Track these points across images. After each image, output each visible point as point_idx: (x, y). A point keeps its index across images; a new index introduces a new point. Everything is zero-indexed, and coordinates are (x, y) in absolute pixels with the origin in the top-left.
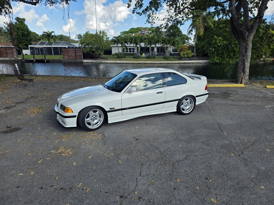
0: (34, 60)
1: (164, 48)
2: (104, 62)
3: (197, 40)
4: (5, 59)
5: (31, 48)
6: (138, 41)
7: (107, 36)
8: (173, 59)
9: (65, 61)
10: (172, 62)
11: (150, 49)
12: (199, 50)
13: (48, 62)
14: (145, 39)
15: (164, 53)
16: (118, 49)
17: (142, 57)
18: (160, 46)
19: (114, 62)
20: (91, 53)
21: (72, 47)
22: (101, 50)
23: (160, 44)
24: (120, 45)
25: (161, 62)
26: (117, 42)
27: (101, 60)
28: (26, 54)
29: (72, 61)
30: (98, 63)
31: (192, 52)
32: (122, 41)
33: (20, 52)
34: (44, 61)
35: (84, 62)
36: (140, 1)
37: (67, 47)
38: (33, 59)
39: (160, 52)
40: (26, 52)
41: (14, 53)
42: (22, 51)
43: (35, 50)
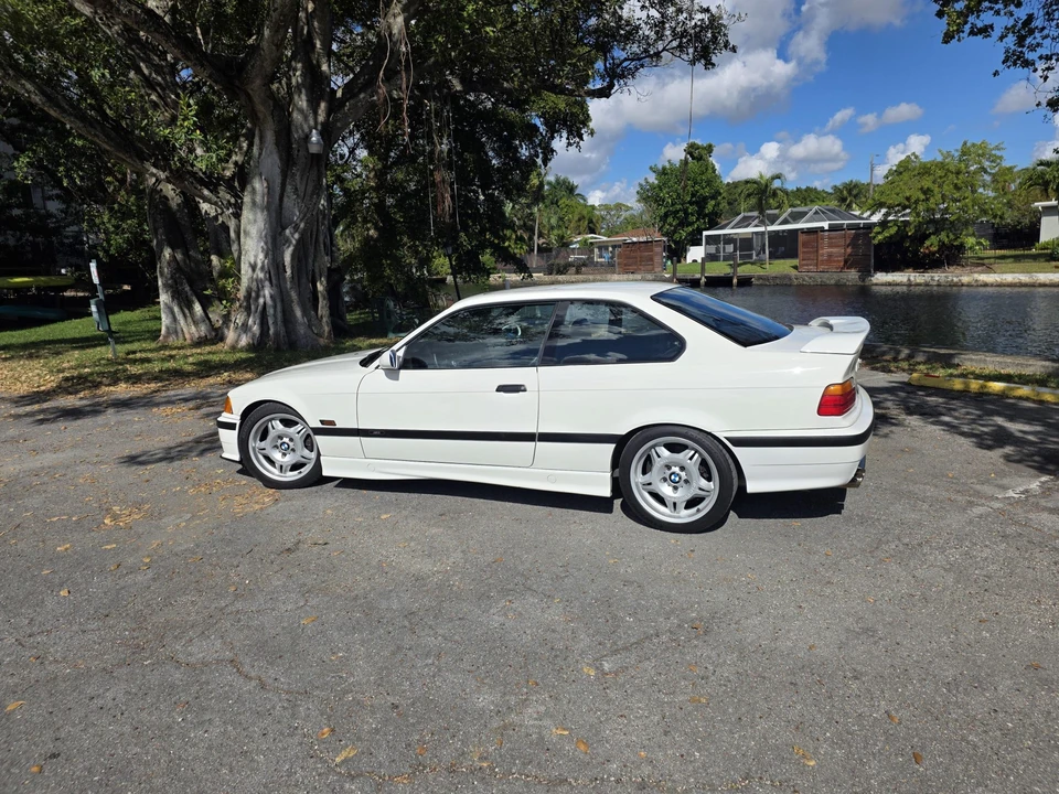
0: (703, 280)
2: (967, 279)
4: (631, 277)
5: (712, 240)
9: (804, 280)
13: (745, 282)
19: (1024, 278)
21: (848, 225)
27: (957, 271)
28: (695, 261)
29: (828, 279)
30: (937, 285)
33: (677, 253)
34: (731, 279)
35: (875, 282)
37: (826, 228)
38: (698, 276)
40: (696, 253)
41: (657, 259)
42: (686, 251)
43: (721, 246)
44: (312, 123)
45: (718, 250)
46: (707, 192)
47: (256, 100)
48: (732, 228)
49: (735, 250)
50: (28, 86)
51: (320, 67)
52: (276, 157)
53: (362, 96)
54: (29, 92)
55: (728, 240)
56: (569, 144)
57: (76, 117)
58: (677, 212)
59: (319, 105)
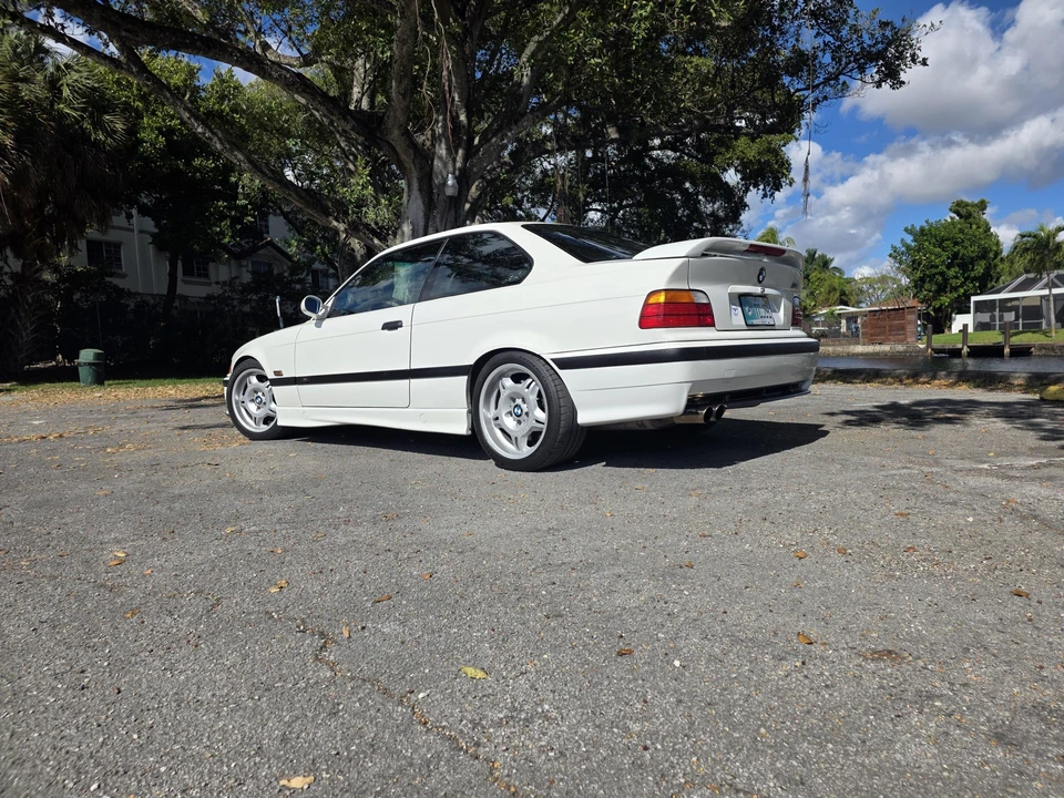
0: (966, 350)
4: (878, 348)
5: (980, 307)
13: (1021, 352)
33: (939, 323)
34: (1002, 348)
38: (960, 346)
40: (960, 321)
41: (910, 328)
42: (950, 320)
43: (997, 313)
44: (451, 169)
45: (993, 318)
46: (973, 251)
47: (398, 149)
48: (1011, 292)
49: (1017, 318)
50: (240, 157)
51: (458, 117)
52: (420, 202)
53: (494, 140)
54: (239, 161)
55: (1004, 305)
56: (765, 196)
57: (274, 180)
58: (934, 275)
59: (457, 153)
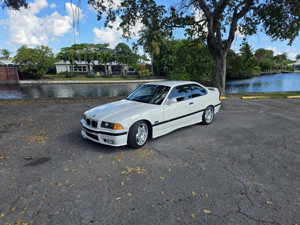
1: (121, 66)
2: (49, 82)
3: (154, 59)
6: (91, 58)
7: (52, 52)
8: (132, 79)
10: (131, 81)
11: (106, 67)
12: (157, 69)
14: (99, 56)
15: (119, 72)
16: (67, 67)
17: (96, 76)
18: (116, 64)
19: (63, 82)
20: (31, 72)
22: (44, 68)
23: (117, 63)
24: (68, 62)
25: (119, 81)
26: (66, 59)
27: (45, 80)
29: (2, 82)
30: (41, 84)
31: (150, 71)
32: (72, 58)
35: (20, 83)
36: (112, 14)
39: (114, 71)
